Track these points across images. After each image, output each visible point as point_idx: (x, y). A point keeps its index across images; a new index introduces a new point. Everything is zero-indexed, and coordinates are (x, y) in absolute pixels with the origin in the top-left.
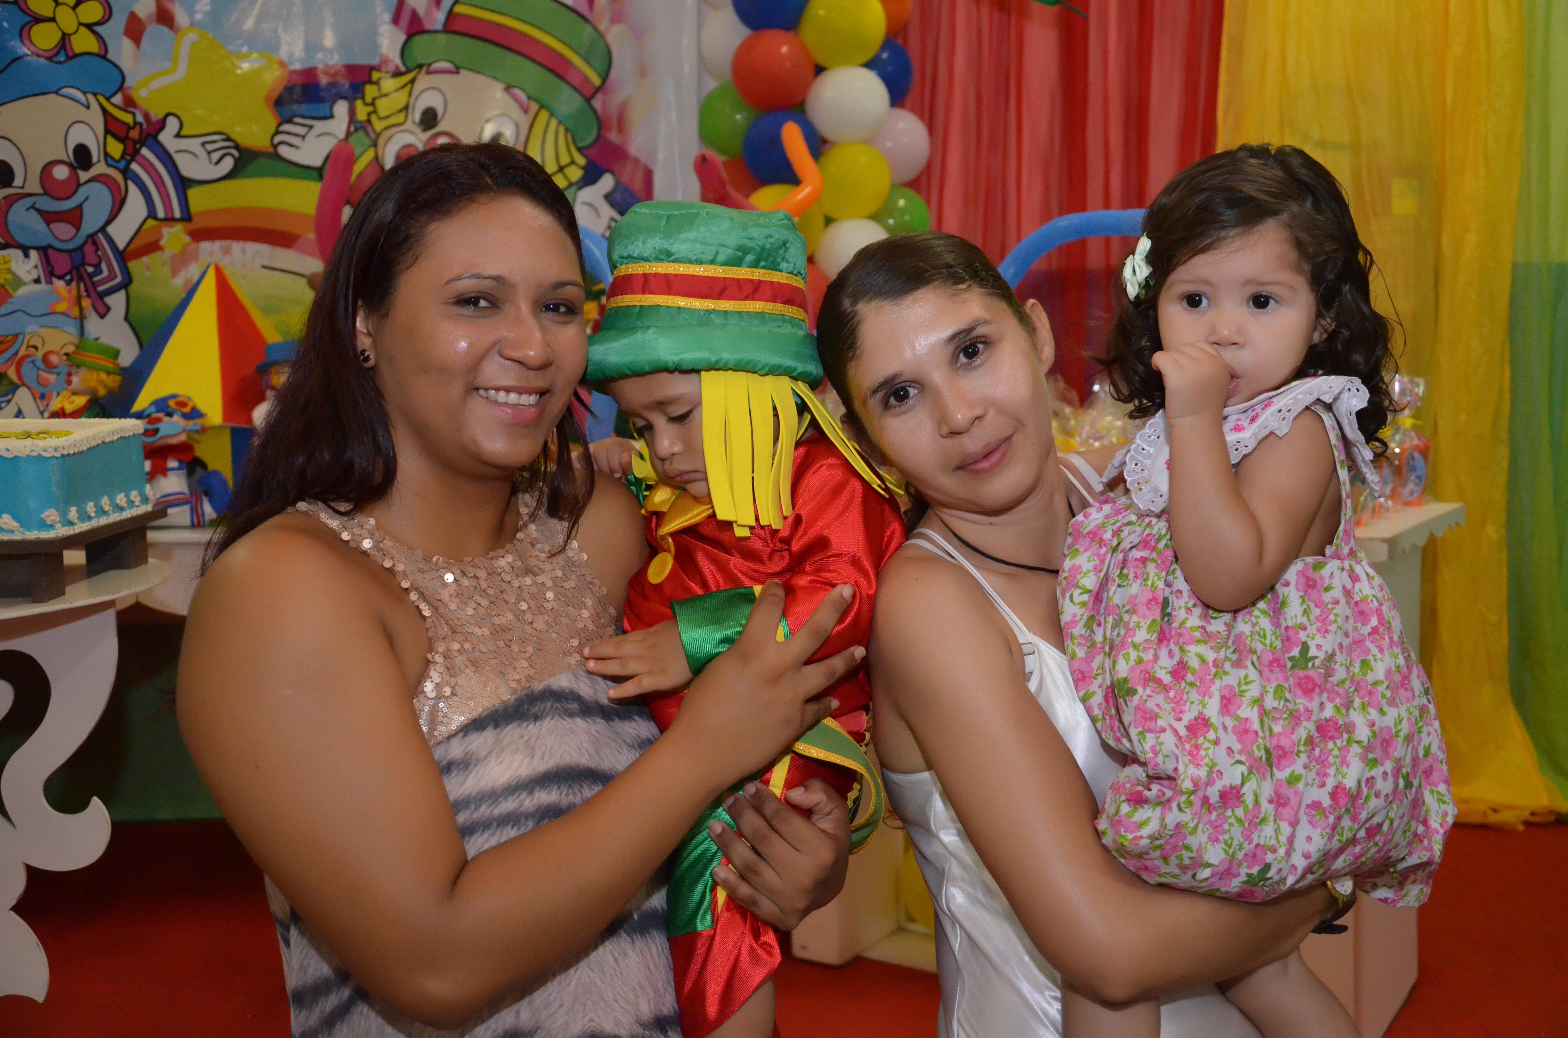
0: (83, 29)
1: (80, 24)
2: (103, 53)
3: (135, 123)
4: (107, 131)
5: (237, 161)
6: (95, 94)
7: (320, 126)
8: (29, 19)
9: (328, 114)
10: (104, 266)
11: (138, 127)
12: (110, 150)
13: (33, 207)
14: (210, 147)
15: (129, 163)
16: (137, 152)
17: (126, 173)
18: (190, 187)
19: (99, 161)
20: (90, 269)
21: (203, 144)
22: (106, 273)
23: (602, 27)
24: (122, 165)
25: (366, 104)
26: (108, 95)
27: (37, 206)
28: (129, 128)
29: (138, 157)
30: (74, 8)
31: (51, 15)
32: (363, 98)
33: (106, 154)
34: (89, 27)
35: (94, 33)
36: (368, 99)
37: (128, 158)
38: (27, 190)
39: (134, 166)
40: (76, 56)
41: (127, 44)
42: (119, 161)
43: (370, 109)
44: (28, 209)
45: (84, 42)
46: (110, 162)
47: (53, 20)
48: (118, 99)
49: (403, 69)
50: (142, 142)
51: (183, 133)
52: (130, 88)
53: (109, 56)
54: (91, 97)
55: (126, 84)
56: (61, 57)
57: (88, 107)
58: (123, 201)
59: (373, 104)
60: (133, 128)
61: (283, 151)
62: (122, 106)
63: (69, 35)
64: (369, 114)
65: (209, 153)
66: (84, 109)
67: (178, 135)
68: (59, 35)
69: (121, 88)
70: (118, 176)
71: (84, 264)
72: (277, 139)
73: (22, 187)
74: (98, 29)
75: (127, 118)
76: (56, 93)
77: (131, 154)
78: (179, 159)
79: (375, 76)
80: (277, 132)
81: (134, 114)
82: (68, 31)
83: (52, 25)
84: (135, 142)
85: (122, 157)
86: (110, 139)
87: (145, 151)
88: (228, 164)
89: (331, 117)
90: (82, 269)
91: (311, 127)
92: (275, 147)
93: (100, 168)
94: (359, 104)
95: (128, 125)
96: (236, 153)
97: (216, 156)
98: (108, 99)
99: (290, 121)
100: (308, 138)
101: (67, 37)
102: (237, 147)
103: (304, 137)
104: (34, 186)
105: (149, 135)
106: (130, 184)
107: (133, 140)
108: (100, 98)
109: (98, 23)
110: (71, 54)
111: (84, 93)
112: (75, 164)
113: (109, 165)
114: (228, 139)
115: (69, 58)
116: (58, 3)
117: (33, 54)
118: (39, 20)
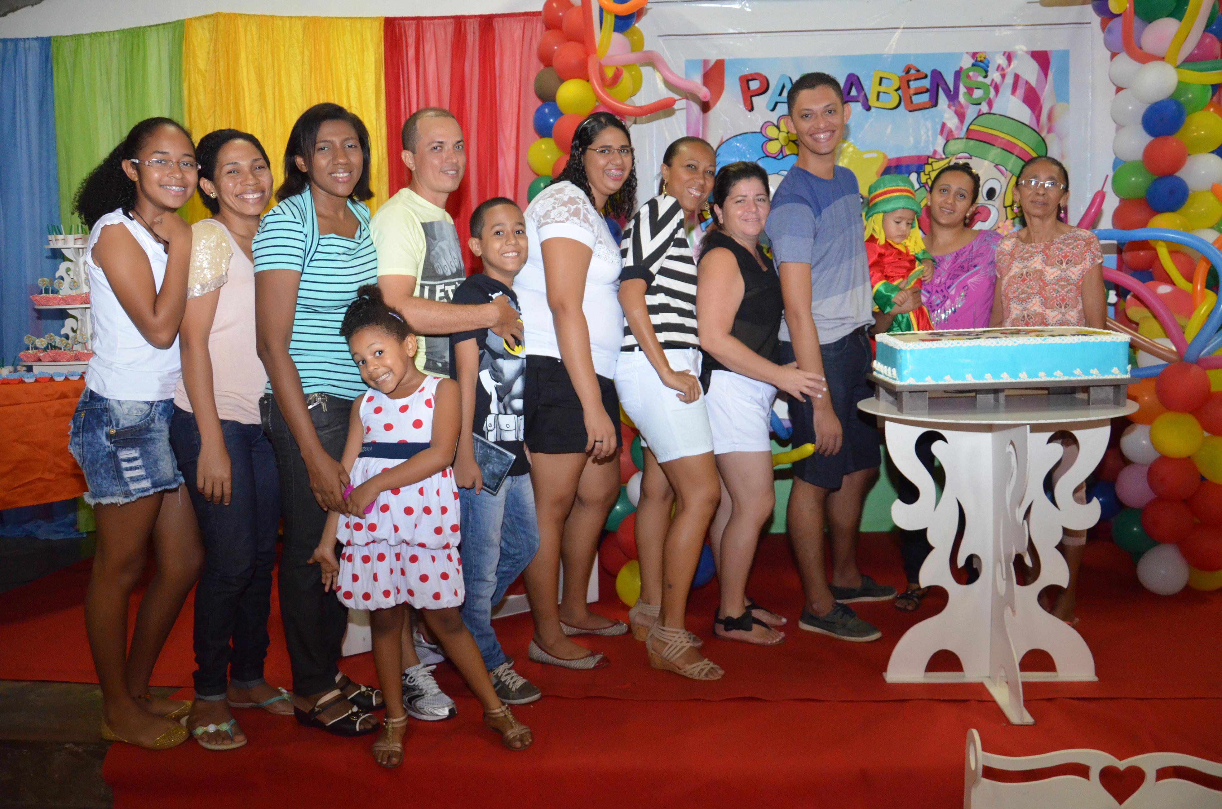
0: (791, 143)
1: (790, 141)
8: (766, 139)
23: (1043, 134)
25: (925, 175)
30: (787, 133)
31: (776, 137)
32: (924, 171)
36: (927, 172)
40: (787, 156)
43: (928, 177)
45: (791, 149)
47: (777, 139)
49: (944, 156)
56: (780, 156)
59: (929, 174)
64: (927, 180)
68: (780, 146)
76: (777, 173)
79: (930, 160)
82: (784, 144)
83: (777, 142)
94: (922, 174)
101: (783, 147)
110: (784, 155)
115: (784, 157)
116: (780, 131)
117: (767, 156)
118: (770, 140)
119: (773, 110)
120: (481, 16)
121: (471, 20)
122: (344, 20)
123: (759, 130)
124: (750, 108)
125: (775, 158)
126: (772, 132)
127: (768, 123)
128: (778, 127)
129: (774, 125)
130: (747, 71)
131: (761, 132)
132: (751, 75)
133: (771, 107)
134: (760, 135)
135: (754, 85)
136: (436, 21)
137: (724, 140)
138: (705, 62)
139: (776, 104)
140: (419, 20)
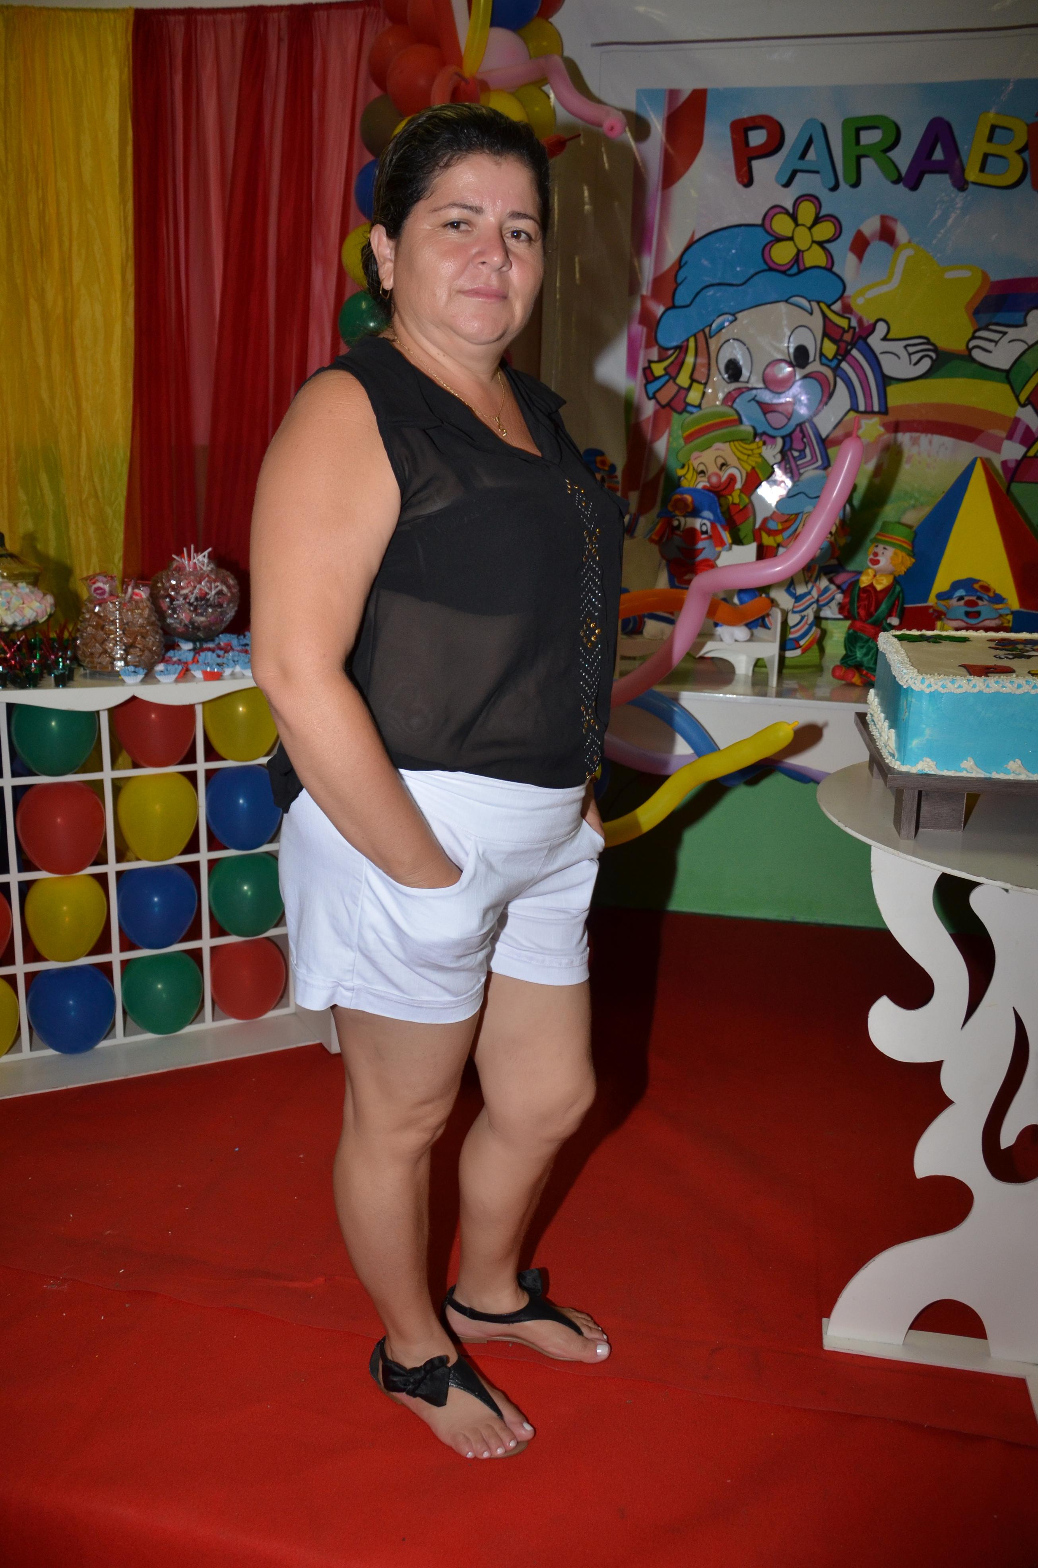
0: (815, 246)
1: (813, 242)
2: (829, 266)
3: (850, 327)
4: (825, 334)
5: (933, 361)
6: (818, 302)
7: (1012, 333)
8: (771, 238)
9: (1022, 322)
10: (808, 451)
11: (851, 331)
12: (824, 351)
13: (753, 399)
14: (911, 349)
15: (840, 362)
16: (848, 352)
17: (836, 370)
18: (890, 384)
19: (814, 360)
20: (796, 454)
21: (906, 347)
22: (809, 457)
24: (834, 364)
26: (829, 303)
27: (757, 398)
28: (844, 331)
29: (848, 358)
30: (810, 228)
31: (790, 235)
33: (822, 355)
34: (821, 244)
35: (824, 249)
37: (840, 358)
38: (750, 385)
39: (844, 365)
40: (806, 269)
41: (851, 258)
42: (831, 361)
44: (750, 401)
45: (815, 257)
46: (824, 360)
47: (791, 239)
48: (837, 307)
50: (853, 344)
51: (890, 336)
52: (849, 297)
53: (836, 269)
54: (814, 304)
55: (847, 294)
56: (795, 270)
57: (811, 314)
58: (831, 395)
60: (848, 331)
61: (977, 354)
62: (841, 313)
63: (803, 252)
65: (910, 354)
66: (807, 315)
67: (885, 339)
68: (795, 251)
69: (841, 297)
70: (829, 373)
71: (791, 449)
72: (971, 344)
73: (747, 382)
74: (827, 246)
75: (843, 323)
76: (786, 301)
77: (843, 354)
78: (883, 359)
80: (974, 337)
81: (849, 319)
82: (802, 248)
83: (791, 243)
84: (848, 344)
85: (835, 357)
86: (826, 341)
87: (855, 352)
88: (926, 364)
89: (1025, 324)
90: (789, 453)
91: (1005, 333)
92: (970, 350)
93: (814, 366)
95: (843, 328)
96: (933, 355)
97: (915, 358)
98: (829, 306)
99: (986, 328)
100: (999, 344)
101: (801, 253)
102: (936, 349)
103: (996, 342)
104: (756, 382)
105: (860, 337)
106: (839, 380)
107: (846, 342)
108: (822, 305)
109: (829, 241)
110: (802, 268)
111: (809, 301)
112: (794, 363)
113: (822, 364)
114: (929, 342)
115: (800, 272)
116: (797, 225)
117: (771, 269)
118: (779, 239)
119: (787, 185)
120: (292, 8)
121: (275, 15)
122: (70, 14)
123: (759, 222)
124: (746, 180)
125: (784, 272)
126: (782, 225)
127: (777, 209)
128: (794, 217)
129: (786, 212)
130: (746, 112)
131: (762, 225)
132: (752, 119)
133: (784, 180)
134: (760, 230)
135: (757, 138)
136: (219, 16)
137: (697, 237)
138: (673, 94)
139: (794, 173)
140: (190, 14)
